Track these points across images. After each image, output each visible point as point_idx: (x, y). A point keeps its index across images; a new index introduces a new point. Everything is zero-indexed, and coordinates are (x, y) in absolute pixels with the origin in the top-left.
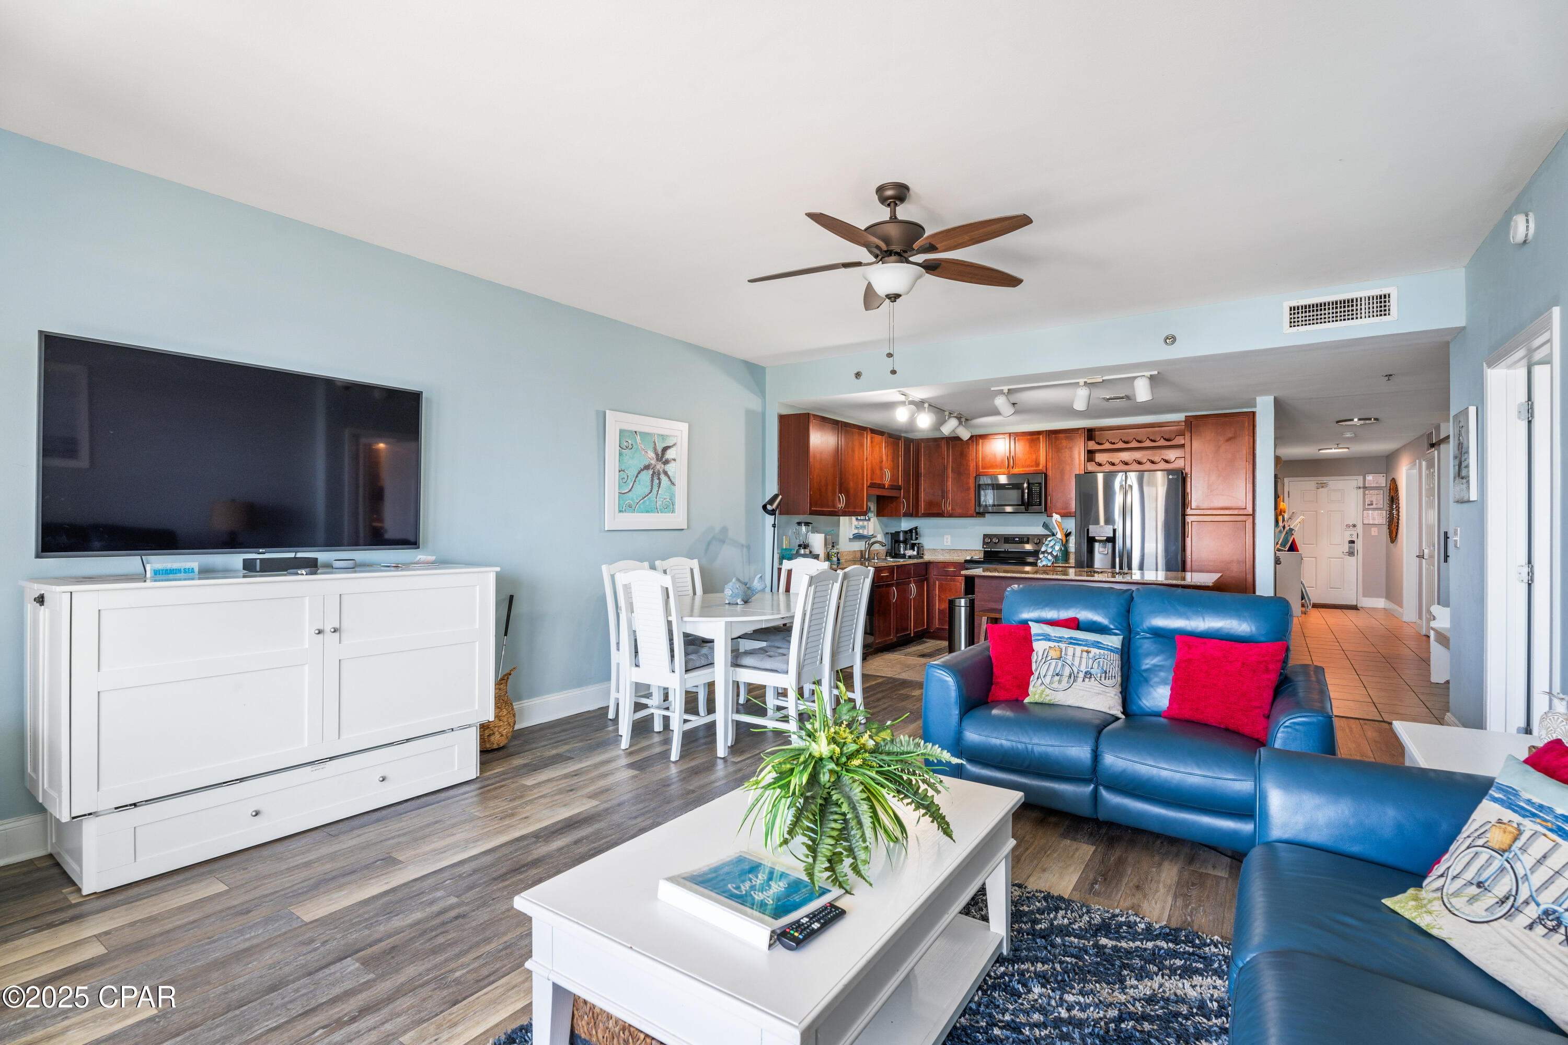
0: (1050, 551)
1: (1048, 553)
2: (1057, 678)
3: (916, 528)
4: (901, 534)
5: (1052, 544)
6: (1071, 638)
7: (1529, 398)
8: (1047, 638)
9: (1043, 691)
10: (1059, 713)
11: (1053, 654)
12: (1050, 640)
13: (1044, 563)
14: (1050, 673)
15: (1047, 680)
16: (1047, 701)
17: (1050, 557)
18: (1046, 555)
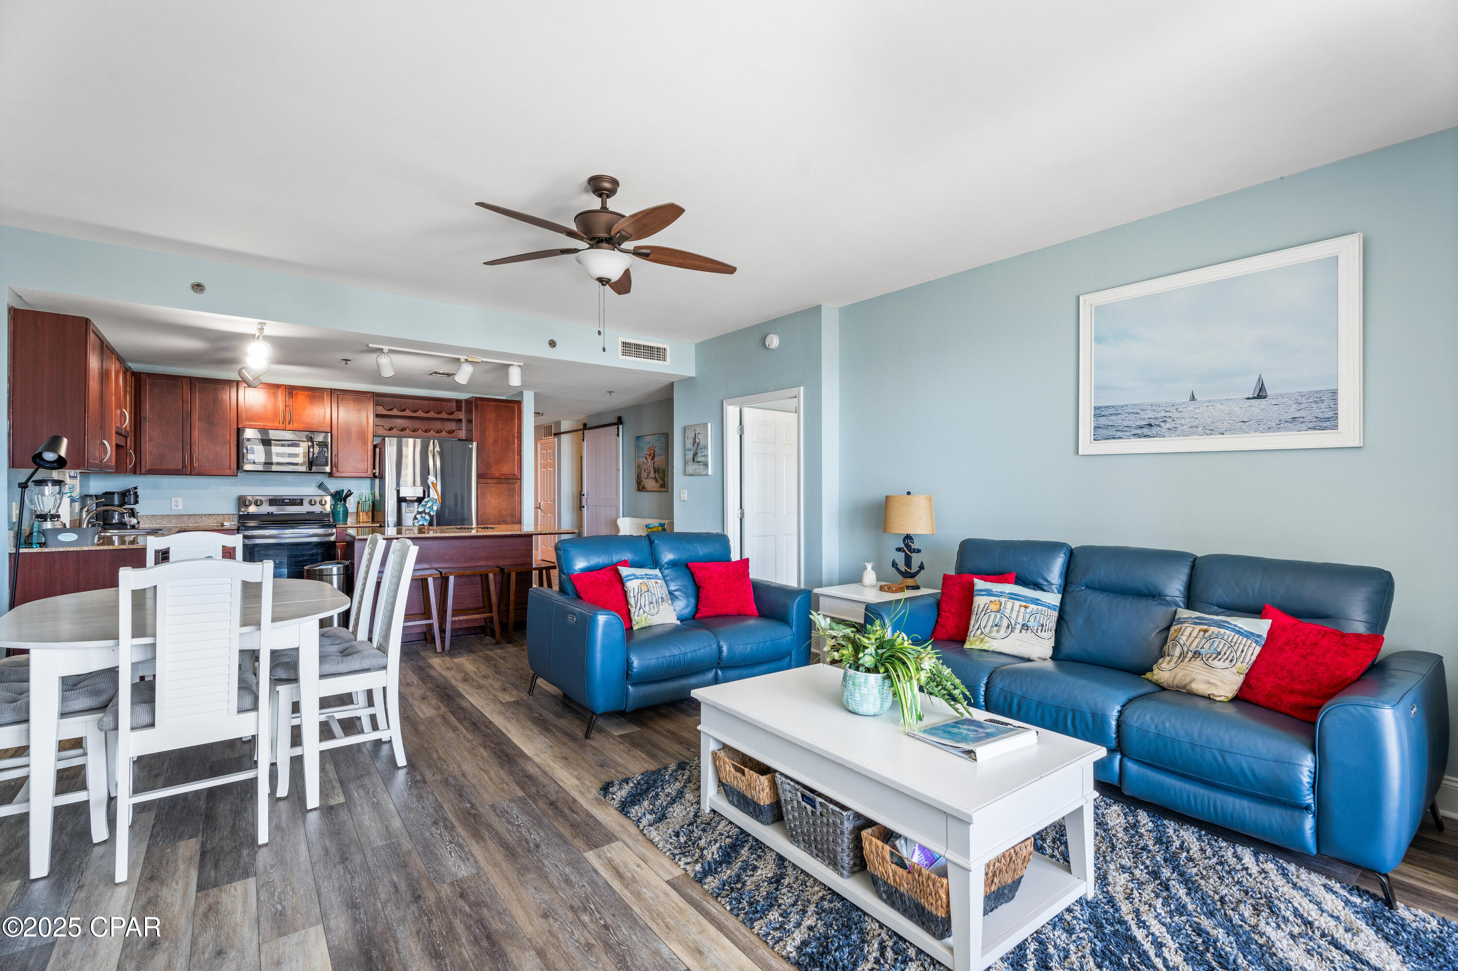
0: (427, 511)
1: (426, 513)
2: (651, 605)
3: (135, 488)
4: (116, 497)
5: (429, 504)
6: (646, 575)
7: (741, 424)
8: (637, 577)
9: (646, 618)
10: (656, 631)
11: (644, 588)
12: (638, 578)
13: (421, 523)
14: (647, 603)
15: (647, 609)
16: (648, 625)
17: (427, 517)
18: (424, 515)
